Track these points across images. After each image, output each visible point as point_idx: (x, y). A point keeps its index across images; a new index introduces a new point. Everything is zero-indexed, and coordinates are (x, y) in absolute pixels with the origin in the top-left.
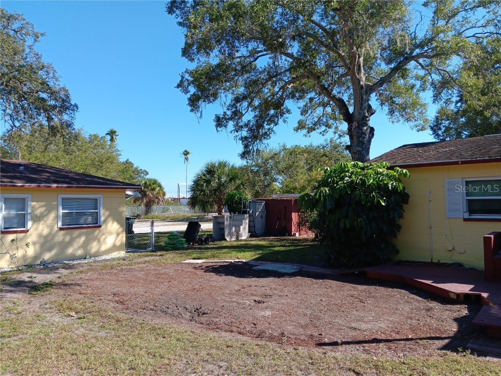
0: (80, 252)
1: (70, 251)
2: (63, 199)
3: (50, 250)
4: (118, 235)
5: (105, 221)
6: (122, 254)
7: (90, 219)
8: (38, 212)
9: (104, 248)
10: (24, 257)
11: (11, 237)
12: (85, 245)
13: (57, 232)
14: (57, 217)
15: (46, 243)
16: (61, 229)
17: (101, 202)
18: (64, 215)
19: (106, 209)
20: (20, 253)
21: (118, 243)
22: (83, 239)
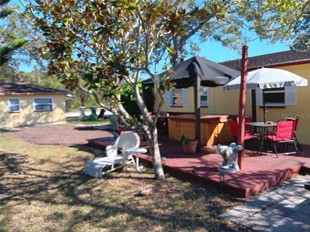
0: (43, 122)
1: (39, 121)
2: (35, 99)
3: (30, 120)
4: (62, 114)
5: (55, 109)
6: (65, 122)
7: (48, 107)
8: (24, 105)
9: (54, 120)
10: (19, 123)
11: (13, 115)
12: (46, 119)
13: (33, 113)
14: (32, 107)
15: (28, 117)
16: (35, 112)
17: (53, 100)
18: (36, 106)
19: (55, 103)
20: (17, 121)
21: (62, 118)
22: (44, 116)
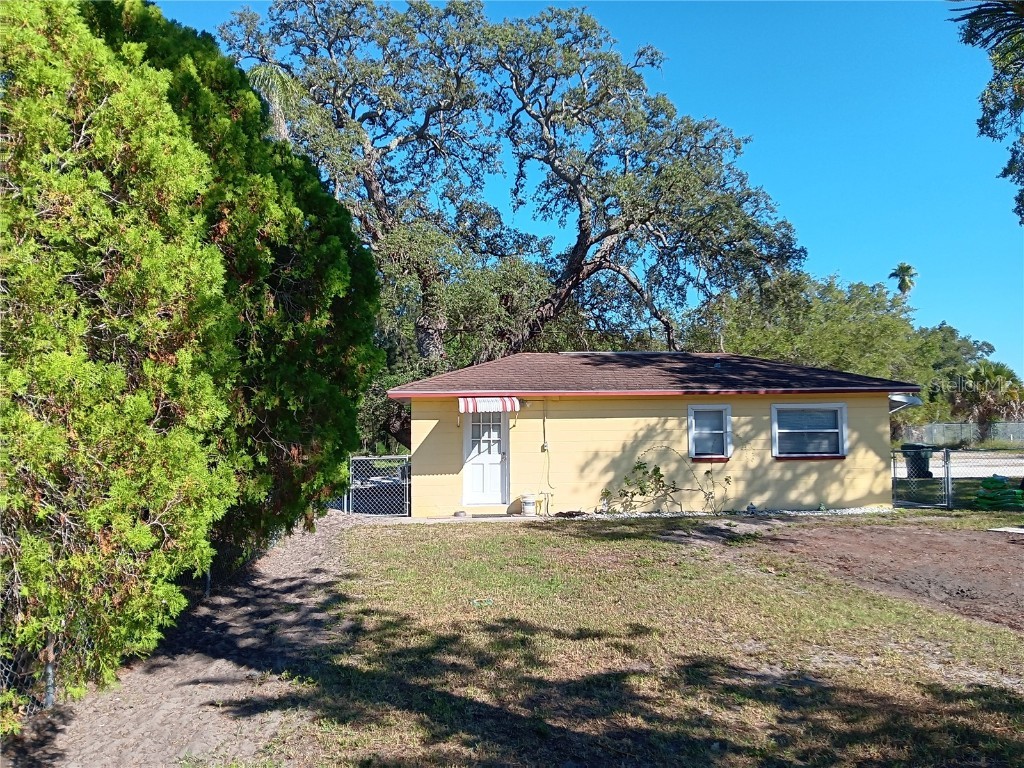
0: (809, 500)
1: (793, 495)
2: (780, 412)
3: (761, 491)
4: (877, 474)
5: (852, 449)
6: (887, 508)
7: (825, 445)
8: (741, 432)
9: (850, 496)
10: (725, 499)
11: (704, 467)
12: (817, 488)
13: (771, 463)
14: (771, 440)
15: (756, 479)
16: (778, 459)
17: (844, 416)
18: (782, 436)
19: (853, 428)
20: (718, 493)
21: (878, 490)
22: (814, 477)
